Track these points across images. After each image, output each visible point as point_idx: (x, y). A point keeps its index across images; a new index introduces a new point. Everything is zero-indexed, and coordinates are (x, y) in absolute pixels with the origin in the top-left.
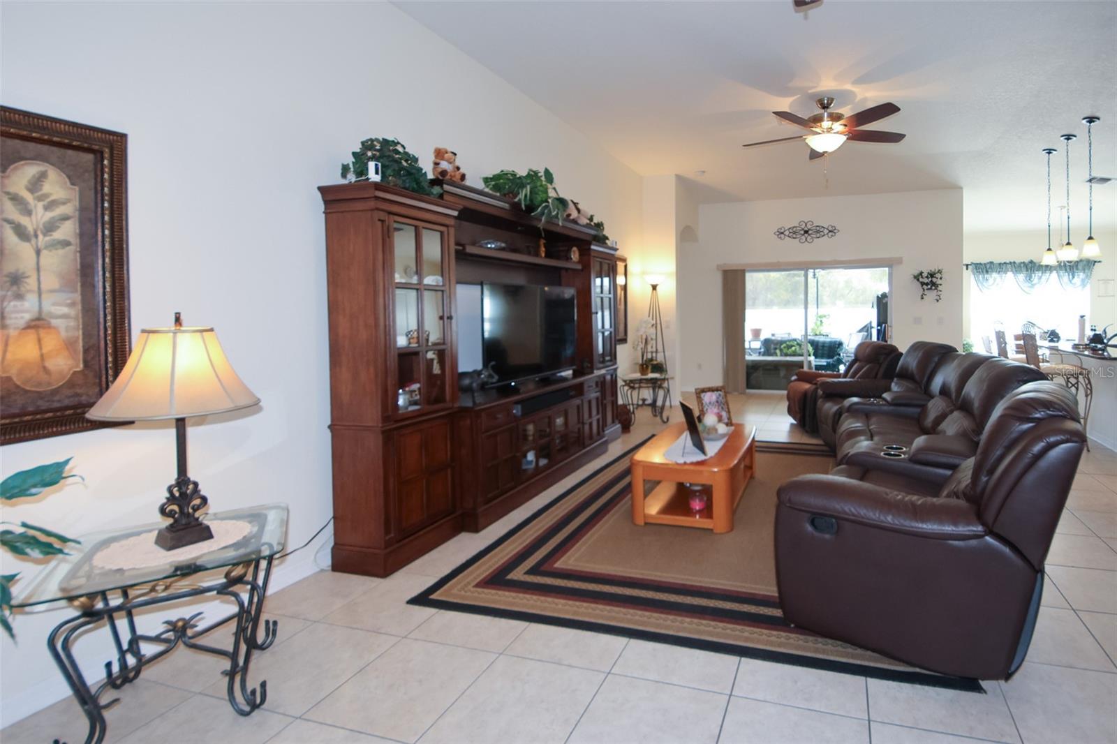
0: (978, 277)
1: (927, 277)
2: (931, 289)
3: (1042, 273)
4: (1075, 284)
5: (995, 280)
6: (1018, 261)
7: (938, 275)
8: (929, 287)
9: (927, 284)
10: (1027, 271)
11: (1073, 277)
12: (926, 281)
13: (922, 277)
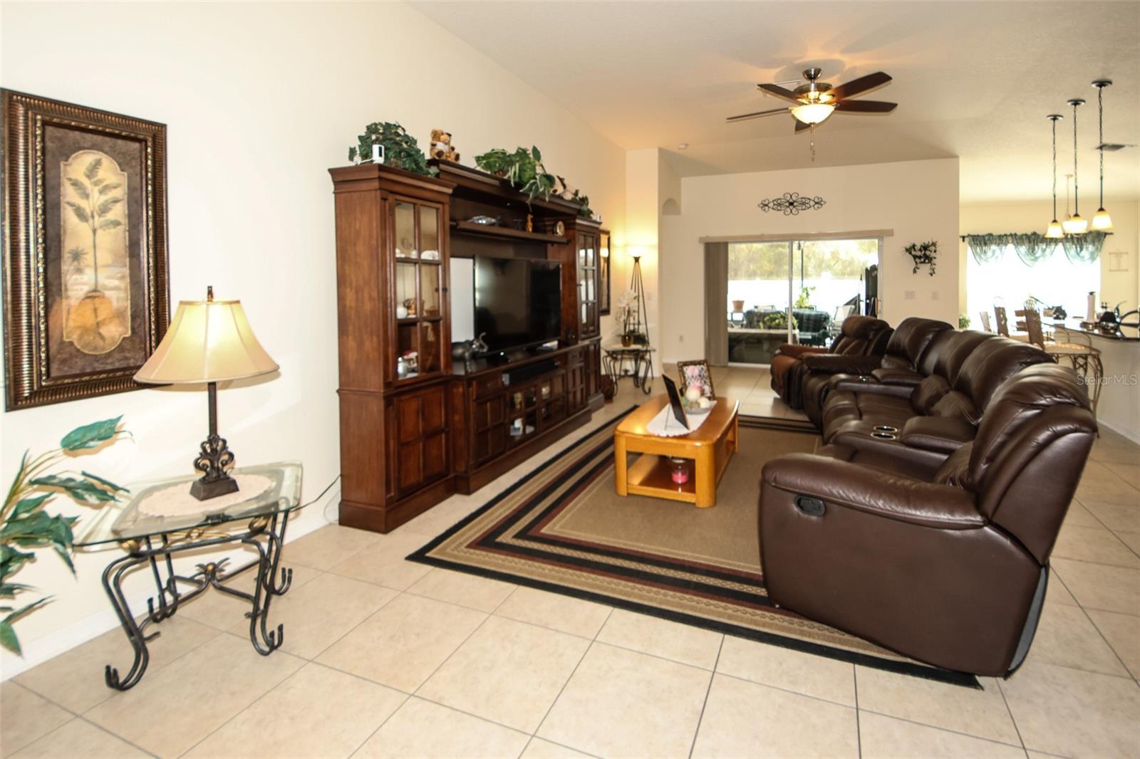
0: (976, 250)
1: (920, 250)
2: (924, 262)
3: (1047, 245)
4: (1083, 257)
5: (994, 252)
6: (1019, 233)
7: (932, 248)
8: (922, 260)
9: (920, 257)
10: (1030, 242)
11: (1081, 249)
12: (919, 253)
13: (915, 250)
